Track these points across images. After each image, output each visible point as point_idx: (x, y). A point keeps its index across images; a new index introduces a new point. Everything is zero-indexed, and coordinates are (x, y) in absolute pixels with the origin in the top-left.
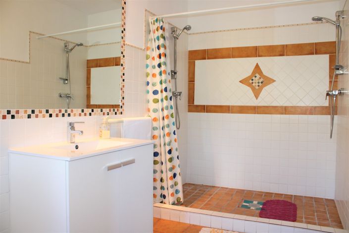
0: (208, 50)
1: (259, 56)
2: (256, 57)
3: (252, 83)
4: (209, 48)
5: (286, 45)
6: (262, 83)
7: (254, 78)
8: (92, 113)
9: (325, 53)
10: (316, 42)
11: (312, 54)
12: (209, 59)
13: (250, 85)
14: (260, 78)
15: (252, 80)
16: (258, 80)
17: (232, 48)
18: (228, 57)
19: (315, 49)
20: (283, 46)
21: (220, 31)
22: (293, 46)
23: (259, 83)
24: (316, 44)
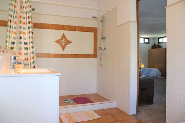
0: (37, 23)
1: (65, 30)
2: (63, 30)
3: (61, 43)
4: (38, 22)
5: (77, 26)
6: (66, 43)
7: (62, 40)
9: (92, 32)
10: (89, 27)
11: (87, 31)
12: (38, 28)
13: (60, 44)
14: (65, 41)
15: (61, 41)
16: (64, 41)
17: (51, 24)
18: (49, 28)
19: (88, 30)
20: (75, 27)
21: (45, 14)
22: (80, 27)
23: (64, 43)
24: (89, 28)
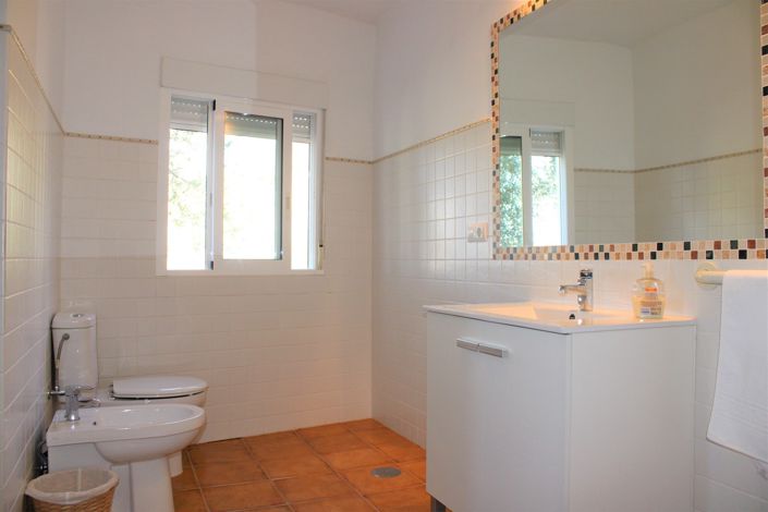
8: (658, 253)
